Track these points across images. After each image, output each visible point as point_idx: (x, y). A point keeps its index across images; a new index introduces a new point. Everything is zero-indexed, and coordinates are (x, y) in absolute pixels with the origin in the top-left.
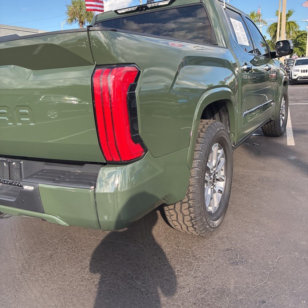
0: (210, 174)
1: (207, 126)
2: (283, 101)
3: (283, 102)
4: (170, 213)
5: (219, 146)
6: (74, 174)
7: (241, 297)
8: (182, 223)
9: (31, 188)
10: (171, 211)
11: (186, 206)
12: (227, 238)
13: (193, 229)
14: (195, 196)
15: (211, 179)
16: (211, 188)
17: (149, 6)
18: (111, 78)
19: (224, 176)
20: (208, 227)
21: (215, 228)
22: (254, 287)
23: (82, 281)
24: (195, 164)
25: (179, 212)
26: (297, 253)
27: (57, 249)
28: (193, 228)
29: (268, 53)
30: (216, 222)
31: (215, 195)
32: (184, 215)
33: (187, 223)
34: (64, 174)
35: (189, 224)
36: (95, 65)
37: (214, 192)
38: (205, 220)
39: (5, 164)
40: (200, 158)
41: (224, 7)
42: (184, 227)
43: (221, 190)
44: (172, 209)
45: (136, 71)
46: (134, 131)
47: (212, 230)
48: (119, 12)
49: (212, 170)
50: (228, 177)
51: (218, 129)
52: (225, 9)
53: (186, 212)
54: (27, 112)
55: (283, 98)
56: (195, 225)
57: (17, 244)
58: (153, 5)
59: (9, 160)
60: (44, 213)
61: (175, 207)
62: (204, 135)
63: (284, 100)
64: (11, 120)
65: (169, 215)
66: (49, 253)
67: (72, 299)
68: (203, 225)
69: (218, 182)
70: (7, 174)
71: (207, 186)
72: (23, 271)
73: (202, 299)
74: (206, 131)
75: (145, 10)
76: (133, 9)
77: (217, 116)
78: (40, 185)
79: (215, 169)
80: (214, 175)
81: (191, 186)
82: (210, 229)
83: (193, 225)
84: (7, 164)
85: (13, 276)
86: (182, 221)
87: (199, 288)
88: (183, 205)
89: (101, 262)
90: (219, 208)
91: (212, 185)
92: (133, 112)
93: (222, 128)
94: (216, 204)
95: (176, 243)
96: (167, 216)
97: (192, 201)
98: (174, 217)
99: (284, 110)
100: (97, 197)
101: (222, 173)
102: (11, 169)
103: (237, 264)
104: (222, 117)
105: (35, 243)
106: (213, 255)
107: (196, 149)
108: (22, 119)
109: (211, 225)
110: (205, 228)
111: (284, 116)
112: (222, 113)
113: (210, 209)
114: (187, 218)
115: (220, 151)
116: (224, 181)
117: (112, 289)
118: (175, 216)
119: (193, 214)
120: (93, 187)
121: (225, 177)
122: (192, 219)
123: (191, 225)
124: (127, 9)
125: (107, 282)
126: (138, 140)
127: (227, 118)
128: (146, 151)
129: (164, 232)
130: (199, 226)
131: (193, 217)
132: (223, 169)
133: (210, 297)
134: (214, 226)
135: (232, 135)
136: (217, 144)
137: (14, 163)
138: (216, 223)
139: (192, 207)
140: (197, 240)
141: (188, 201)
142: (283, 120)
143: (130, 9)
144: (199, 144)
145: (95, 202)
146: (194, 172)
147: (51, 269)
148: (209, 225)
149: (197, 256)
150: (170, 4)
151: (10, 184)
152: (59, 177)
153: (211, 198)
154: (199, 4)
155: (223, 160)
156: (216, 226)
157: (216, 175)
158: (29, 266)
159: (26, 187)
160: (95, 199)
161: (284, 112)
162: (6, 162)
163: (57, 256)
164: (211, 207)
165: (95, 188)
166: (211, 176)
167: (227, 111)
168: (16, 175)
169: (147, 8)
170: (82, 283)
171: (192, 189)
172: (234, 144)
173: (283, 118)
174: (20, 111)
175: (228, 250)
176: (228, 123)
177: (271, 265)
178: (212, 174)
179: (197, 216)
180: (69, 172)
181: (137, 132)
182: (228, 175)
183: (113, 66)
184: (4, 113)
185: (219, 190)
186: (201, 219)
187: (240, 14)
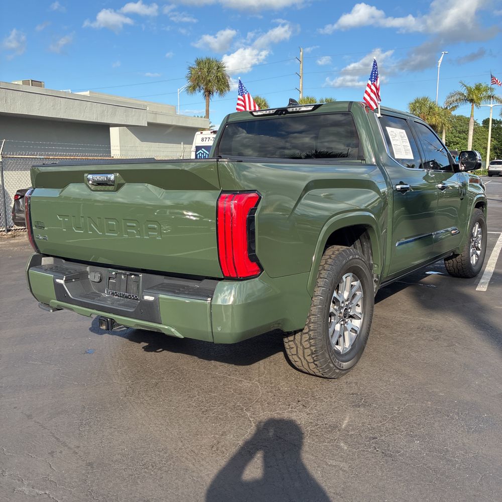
0: (341, 308)
1: (337, 252)
2: (476, 229)
3: (478, 231)
4: (289, 346)
5: (353, 276)
6: (193, 288)
7: (353, 433)
8: (302, 358)
9: (151, 298)
10: (290, 343)
11: (306, 337)
12: (356, 383)
13: (315, 366)
14: (316, 326)
15: (341, 313)
16: (341, 325)
17: (290, 110)
18: (232, 204)
19: (360, 314)
20: (332, 365)
21: (342, 370)
22: (369, 426)
23: (189, 407)
24: (319, 291)
25: (299, 345)
26: (430, 403)
27: (163, 378)
28: (315, 364)
29: (450, 166)
30: (344, 363)
31: (346, 333)
32: (304, 348)
33: (308, 358)
34: (184, 288)
35: (309, 359)
36: (221, 191)
37: (346, 329)
38: (327, 356)
39: (123, 277)
40: (325, 286)
41: (379, 115)
42: (305, 363)
43: (356, 329)
44: (292, 341)
45: (257, 197)
46: (251, 250)
47: (337, 371)
48: (255, 114)
49: (343, 302)
50: (366, 316)
51: (351, 257)
52: (379, 118)
53: (306, 345)
54: (156, 226)
55: (477, 225)
56: (316, 361)
57: (119, 371)
58: (294, 109)
59: (128, 273)
60: (161, 324)
61: (294, 338)
62: (332, 262)
63: (479, 227)
64: (139, 233)
65: (288, 347)
66: (154, 381)
67: (178, 420)
68: (326, 361)
69: (353, 320)
70: (123, 287)
71: (334, 320)
72: (127, 395)
73: (311, 431)
74: (335, 257)
75: (285, 114)
76: (271, 112)
77: (357, 243)
78: (161, 296)
79: (347, 303)
80: (346, 309)
81: (313, 315)
82: (335, 370)
83: (314, 361)
84: (125, 277)
85: (117, 397)
86: (302, 355)
87: (311, 423)
88: (304, 336)
89: (210, 393)
90: (351, 350)
91: (342, 321)
92: (251, 234)
93: (357, 257)
94: (348, 344)
95: (296, 384)
96: (287, 350)
97: (312, 332)
98: (294, 351)
99: (480, 242)
100: (212, 308)
101: (359, 310)
102: (129, 282)
103: (359, 407)
104: (364, 245)
105: (138, 371)
106: (335, 397)
107: (322, 276)
108: (149, 233)
109: (336, 364)
110: (328, 367)
111: (479, 250)
112: (363, 240)
113: (339, 348)
114: (308, 352)
115: (355, 283)
116: (360, 319)
117: (220, 416)
118: (295, 349)
119: (314, 347)
120: (210, 299)
121: (363, 315)
122: (312, 354)
123: (312, 361)
124: (265, 112)
125: (216, 410)
126: (254, 259)
127: (369, 246)
128: (262, 270)
129: (285, 372)
130: (320, 363)
131: (314, 350)
132: (360, 305)
133: (320, 430)
134: (340, 367)
135: (376, 266)
136: (351, 274)
137: (133, 276)
138: (345, 365)
139: (312, 339)
140: (321, 383)
141: (309, 331)
142: (477, 254)
143: (268, 112)
144: (325, 271)
145: (211, 312)
146: (317, 300)
147: (156, 395)
148: (334, 364)
149: (317, 397)
150: (313, 110)
151: (127, 297)
152: (179, 290)
153: (340, 336)
154: (346, 112)
155: (359, 294)
156: (344, 368)
157: (349, 310)
158: (133, 390)
159: (146, 298)
160: (211, 309)
161: (480, 245)
162: (124, 274)
163: (163, 384)
164: (340, 346)
165: (211, 300)
166: (342, 310)
167: (369, 238)
168: (133, 287)
169: (287, 112)
170: (188, 409)
171: (314, 319)
172: (378, 277)
173: (479, 252)
174: (149, 226)
175: (353, 394)
176: (370, 251)
177: (396, 410)
178: (342, 307)
179: (318, 349)
180: (188, 286)
181: (254, 251)
182: (366, 313)
183: (236, 192)
184: (134, 226)
185: (352, 329)
186: (323, 354)
187: (405, 120)
